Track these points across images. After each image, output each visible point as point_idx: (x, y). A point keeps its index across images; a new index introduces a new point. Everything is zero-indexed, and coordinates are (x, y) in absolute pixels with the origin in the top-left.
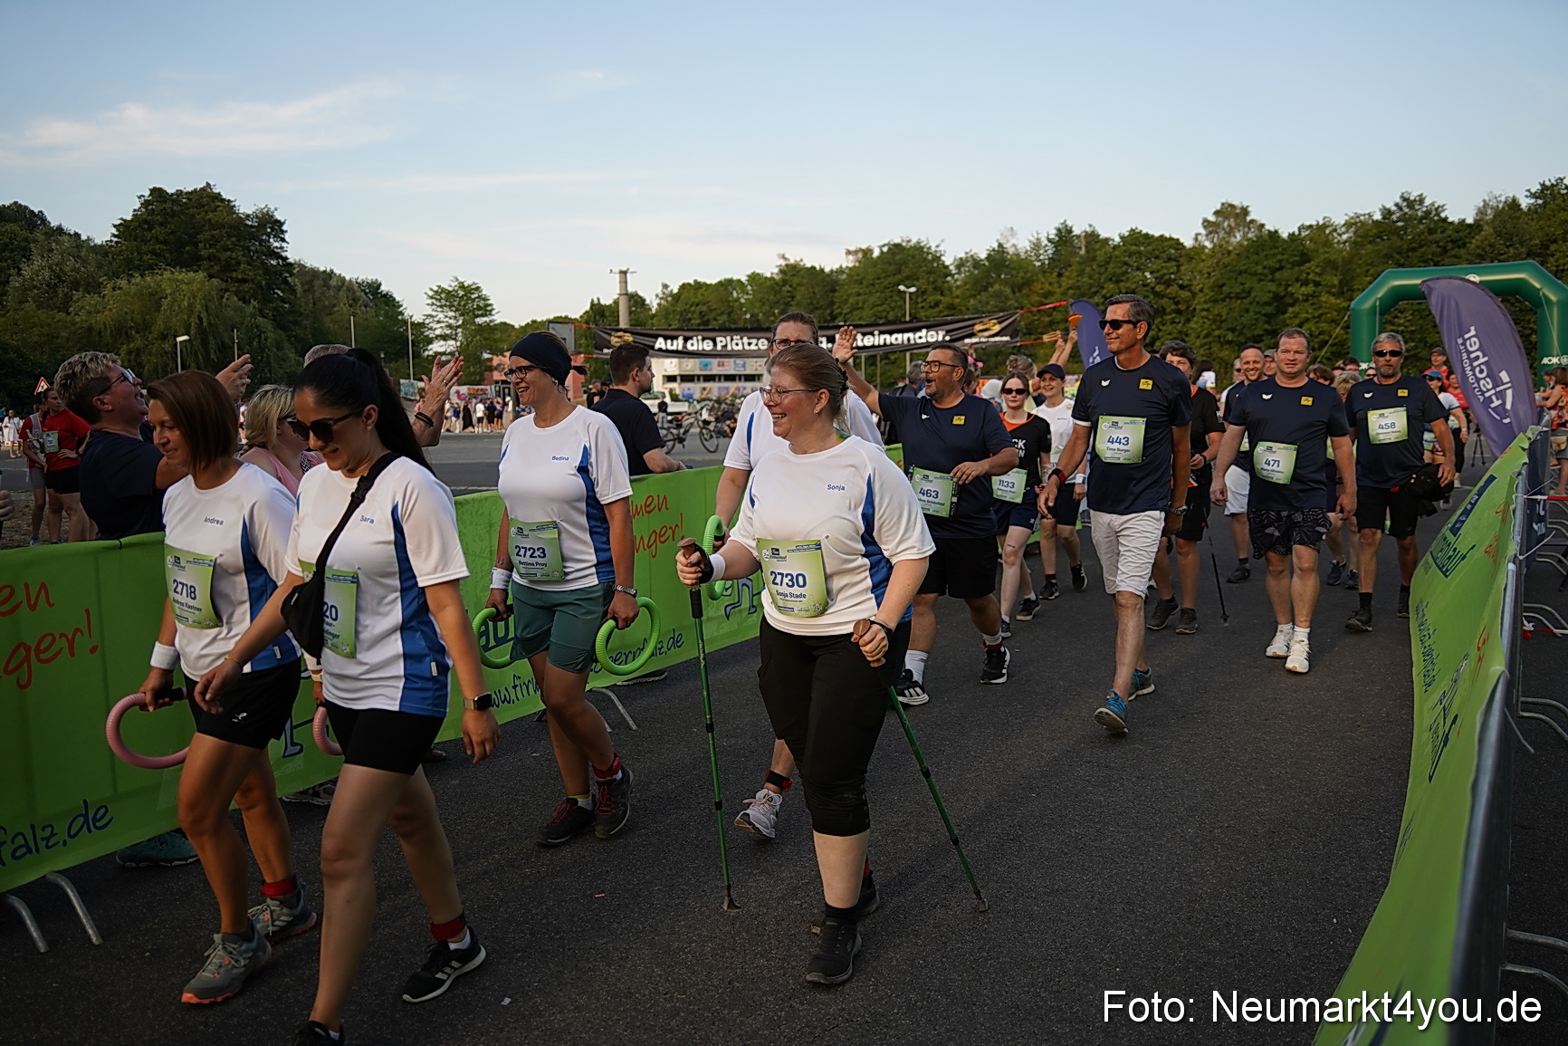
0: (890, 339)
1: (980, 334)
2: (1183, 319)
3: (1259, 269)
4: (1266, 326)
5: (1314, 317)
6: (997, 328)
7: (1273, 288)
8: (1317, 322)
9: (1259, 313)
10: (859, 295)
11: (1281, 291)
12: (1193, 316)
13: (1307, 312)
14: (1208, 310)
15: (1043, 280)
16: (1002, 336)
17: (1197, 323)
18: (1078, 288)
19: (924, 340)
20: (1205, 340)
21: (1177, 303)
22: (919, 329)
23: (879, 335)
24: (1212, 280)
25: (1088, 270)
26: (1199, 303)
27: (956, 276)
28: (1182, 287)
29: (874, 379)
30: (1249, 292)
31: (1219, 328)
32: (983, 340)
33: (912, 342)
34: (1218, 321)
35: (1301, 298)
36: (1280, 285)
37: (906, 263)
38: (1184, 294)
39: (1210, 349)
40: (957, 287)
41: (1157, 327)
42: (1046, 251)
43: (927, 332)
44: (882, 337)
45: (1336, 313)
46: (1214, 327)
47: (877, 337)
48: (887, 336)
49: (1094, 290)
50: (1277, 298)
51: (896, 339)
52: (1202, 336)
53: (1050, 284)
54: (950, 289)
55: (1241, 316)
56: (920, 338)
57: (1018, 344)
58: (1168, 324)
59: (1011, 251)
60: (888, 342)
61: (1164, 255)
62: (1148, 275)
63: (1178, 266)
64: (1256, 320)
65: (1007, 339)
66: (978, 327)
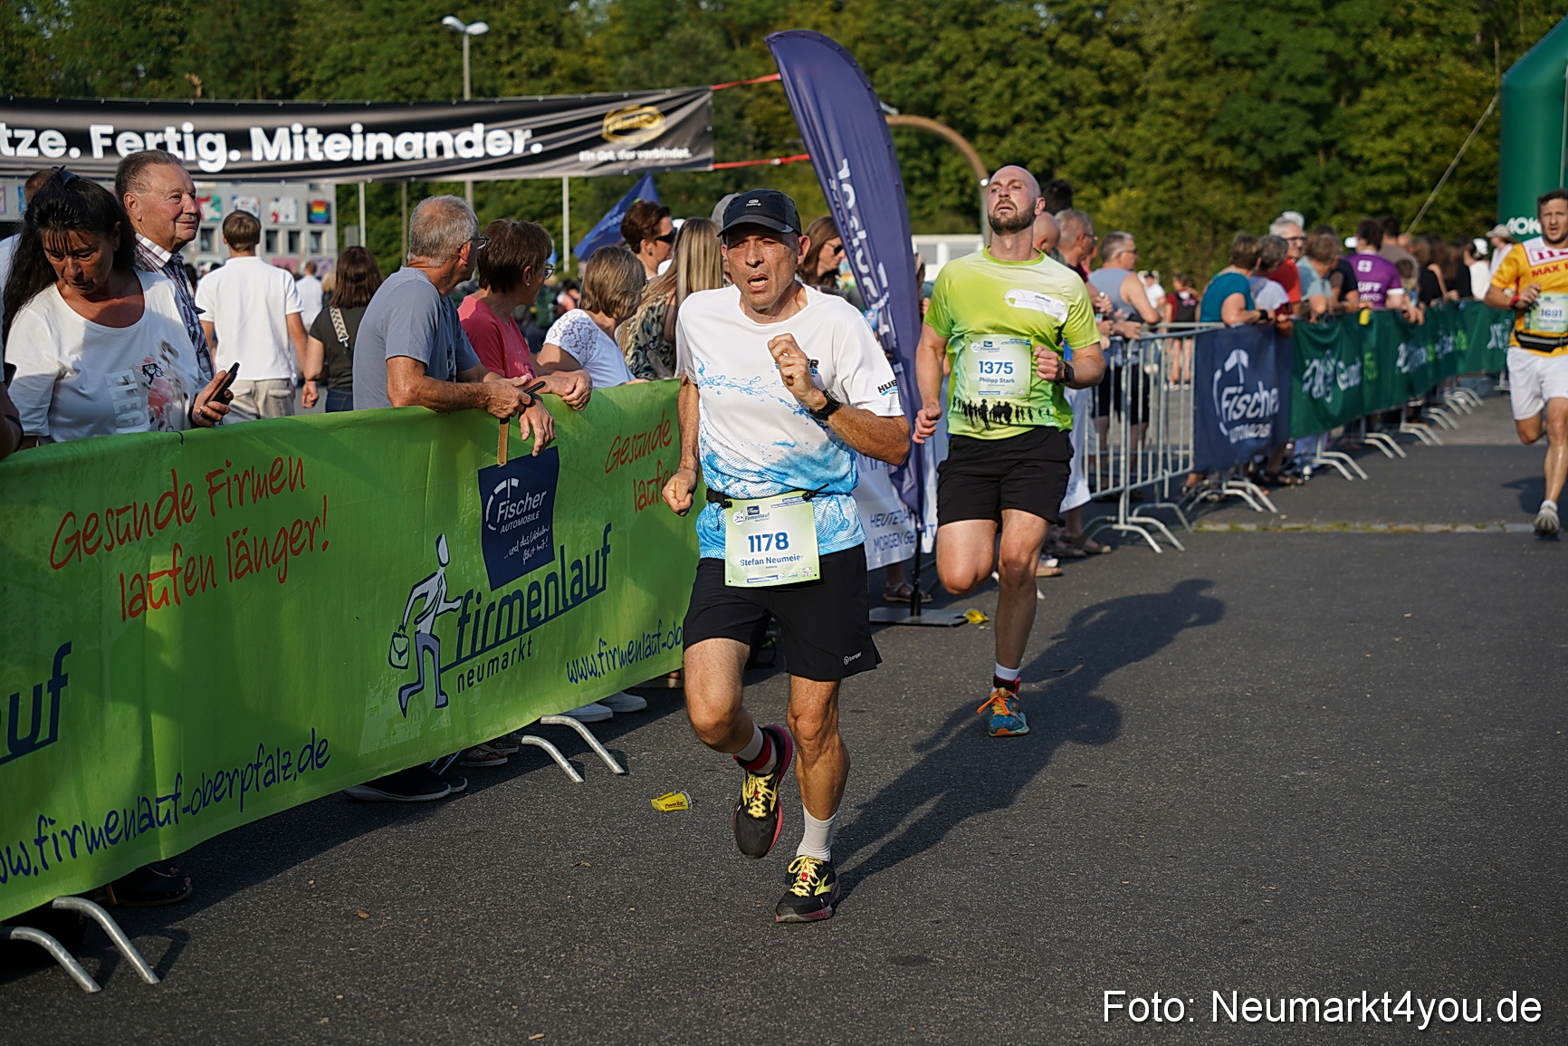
0: (392, 146)
1: (618, 141)
2: (1119, 116)
4: (1311, 134)
5: (1422, 113)
6: (658, 127)
7: (1328, 42)
8: (1428, 124)
9: (1293, 102)
11: (1347, 49)
12: (1143, 110)
13: (1406, 100)
14: (1176, 96)
16: (671, 148)
17: (1150, 125)
18: (880, 39)
19: (478, 152)
20: (1170, 167)
21: (1107, 78)
22: (467, 122)
23: (368, 129)
24: (1187, 23)
26: (1156, 79)
28: (1118, 40)
29: (393, 246)
30: (1273, 52)
31: (1200, 139)
32: (623, 155)
33: (449, 155)
34: (1200, 120)
35: (1392, 66)
36: (1343, 34)
38: (1124, 57)
39: (1179, 186)
40: (595, 29)
41: (1062, 136)
43: (486, 132)
44: (373, 139)
45: (1472, 102)
46: (1188, 134)
47: (358, 138)
48: (385, 138)
49: (917, 43)
50: (1336, 65)
51: (409, 145)
52: (1161, 159)
54: (577, 33)
55: (1251, 110)
56: (469, 145)
57: (710, 168)
58: (1086, 128)
60: (388, 155)
64: (1286, 118)
65: (681, 154)
66: (612, 124)
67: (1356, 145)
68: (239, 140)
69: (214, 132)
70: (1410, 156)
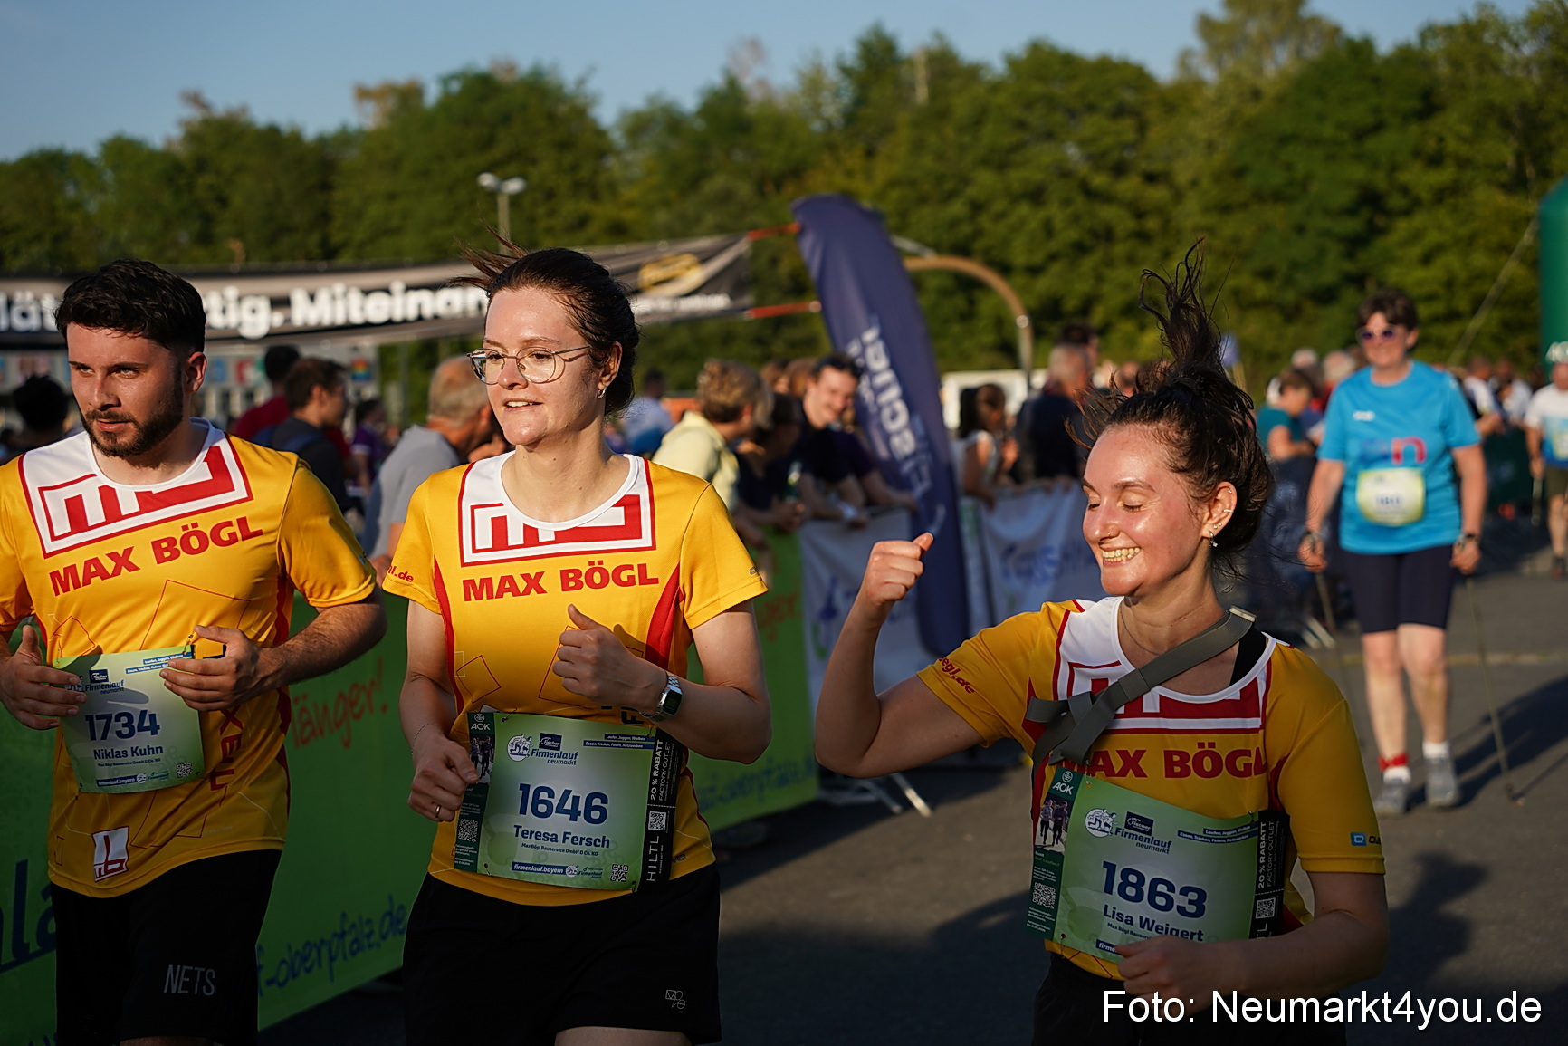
0: (432, 303)
1: (659, 291)
2: (1152, 252)
3: (1328, 130)
4: (1348, 267)
5: (1457, 241)
6: (696, 276)
7: (1358, 173)
8: (1466, 252)
9: (1327, 233)
10: (392, 197)
11: (1380, 180)
13: (1440, 228)
14: (1211, 230)
15: (827, 161)
16: (708, 294)
18: (912, 183)
21: (1140, 215)
23: (410, 288)
24: (1218, 159)
25: (932, 139)
26: (1190, 214)
27: (629, 157)
28: (1151, 178)
30: (1304, 184)
31: (1237, 272)
32: (664, 305)
34: (1235, 253)
35: (1425, 195)
36: (1375, 165)
37: (506, 119)
38: (1158, 194)
40: (631, 182)
42: (837, 95)
44: (413, 297)
45: (1508, 231)
47: (398, 297)
48: (425, 296)
49: (949, 186)
50: (1370, 200)
51: (449, 304)
53: (850, 174)
54: (612, 187)
55: (1286, 243)
57: (749, 316)
58: (1121, 264)
59: (756, 95)
60: (428, 312)
61: (1108, 105)
62: (1072, 152)
63: (1142, 128)
64: (1322, 250)
65: (718, 302)
66: (650, 274)
67: (1393, 275)
68: (280, 303)
69: (257, 295)
70: (1449, 284)
